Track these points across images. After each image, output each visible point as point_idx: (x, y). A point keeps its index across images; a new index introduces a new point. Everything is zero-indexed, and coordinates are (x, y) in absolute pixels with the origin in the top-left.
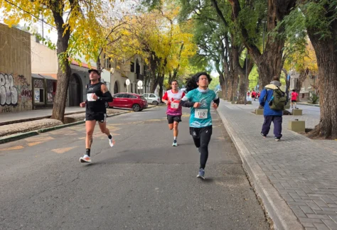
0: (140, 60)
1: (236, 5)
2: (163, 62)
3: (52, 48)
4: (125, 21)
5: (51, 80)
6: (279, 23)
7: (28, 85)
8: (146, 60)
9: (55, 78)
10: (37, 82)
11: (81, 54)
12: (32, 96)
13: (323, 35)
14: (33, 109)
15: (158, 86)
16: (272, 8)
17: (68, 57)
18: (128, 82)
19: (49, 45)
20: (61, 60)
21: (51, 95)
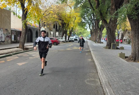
0: (57, 23)
1: (98, 2)
2: (67, 25)
3: (19, 18)
4: (51, 7)
5: (19, 31)
6: (116, 12)
7: (9, 33)
8: (60, 24)
9: (21, 30)
10: (13, 32)
11: (32, 21)
12: (11, 38)
13: (134, 18)
14: (11, 43)
15: (65, 35)
16: (113, 4)
17: (26, 22)
18: (52, 33)
20: (23, 24)
21: (19, 38)
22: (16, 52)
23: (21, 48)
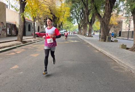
2: (58, 19)
5: (14, 25)
7: (5, 26)
8: (51, 18)
9: (15, 24)
10: (8, 25)
12: (6, 31)
14: (7, 37)
19: (16, 10)
20: (22, 17)
21: (14, 31)
22: (17, 45)
23: (20, 41)
